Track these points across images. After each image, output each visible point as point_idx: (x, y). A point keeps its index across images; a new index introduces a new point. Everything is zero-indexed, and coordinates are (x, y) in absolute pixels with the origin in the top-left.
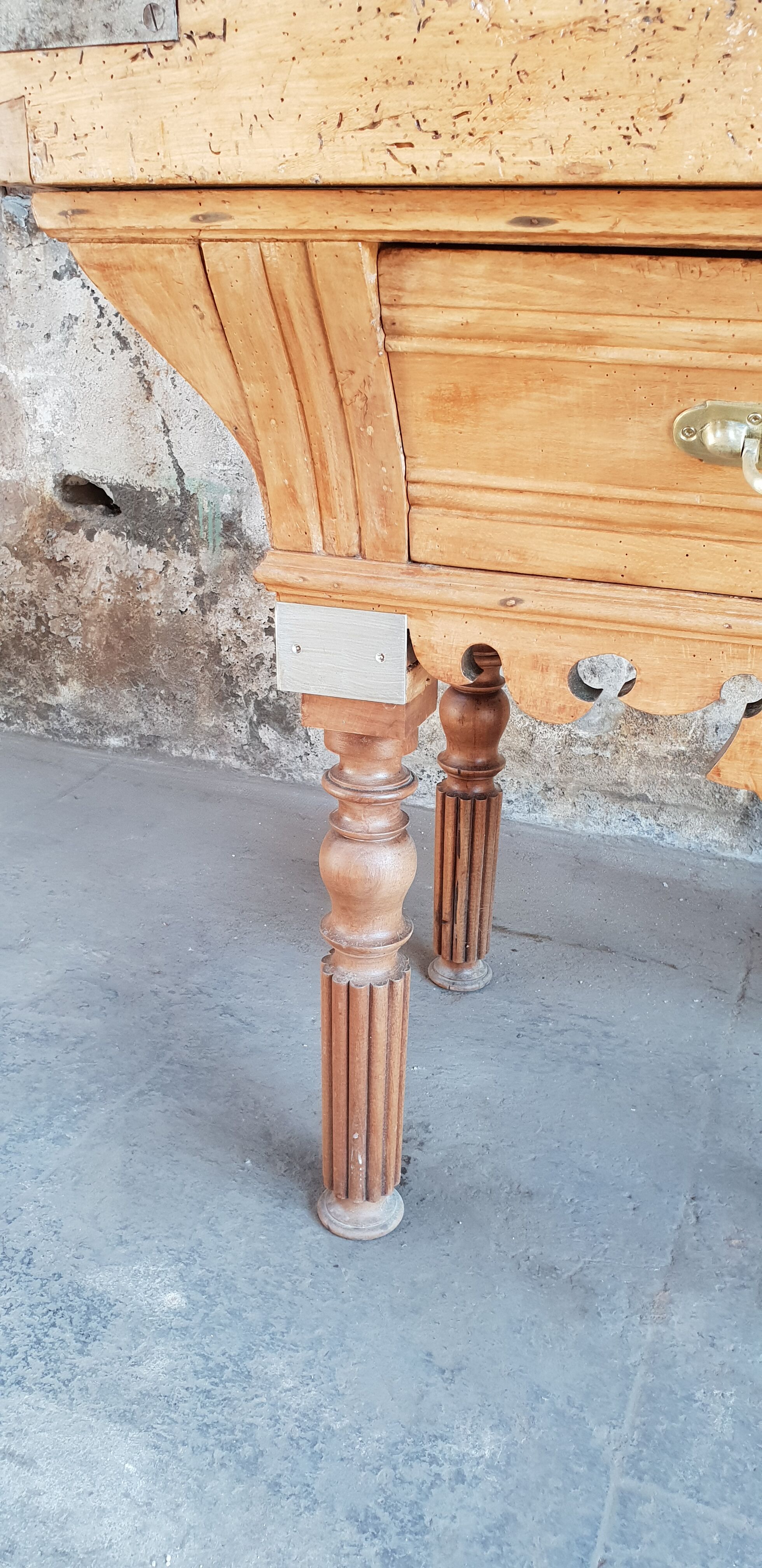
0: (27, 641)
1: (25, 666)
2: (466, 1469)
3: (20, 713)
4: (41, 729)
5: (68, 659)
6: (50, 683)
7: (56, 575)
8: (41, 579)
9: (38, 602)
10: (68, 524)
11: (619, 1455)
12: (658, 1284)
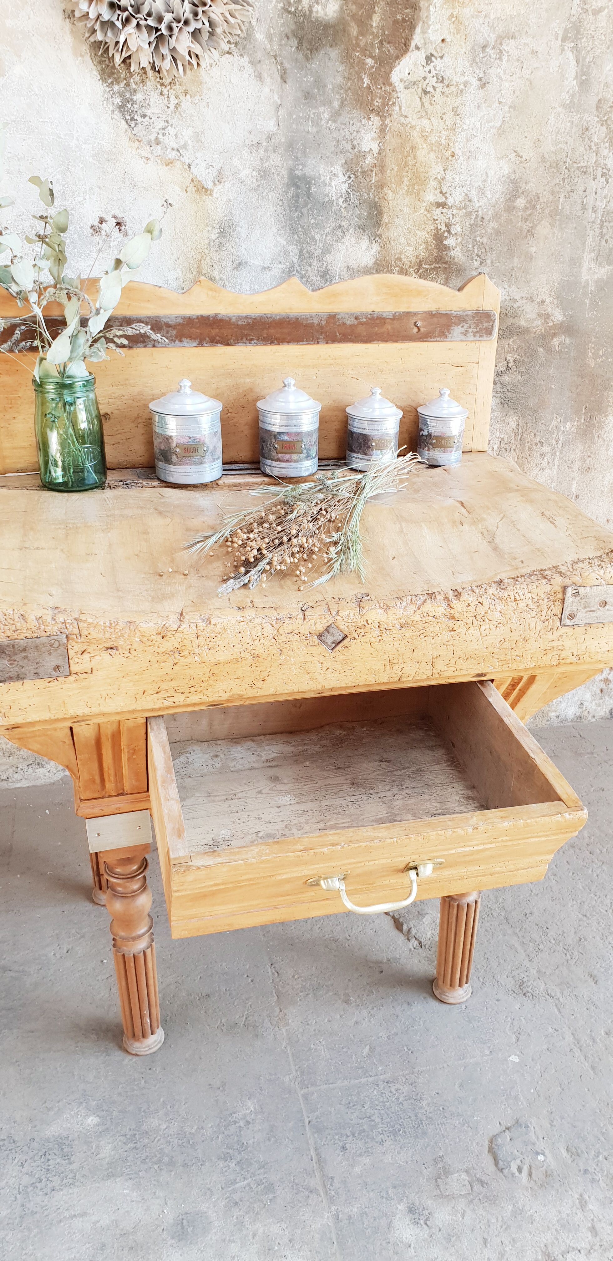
2: (248, 1119)
11: (297, 1083)
12: (277, 1010)
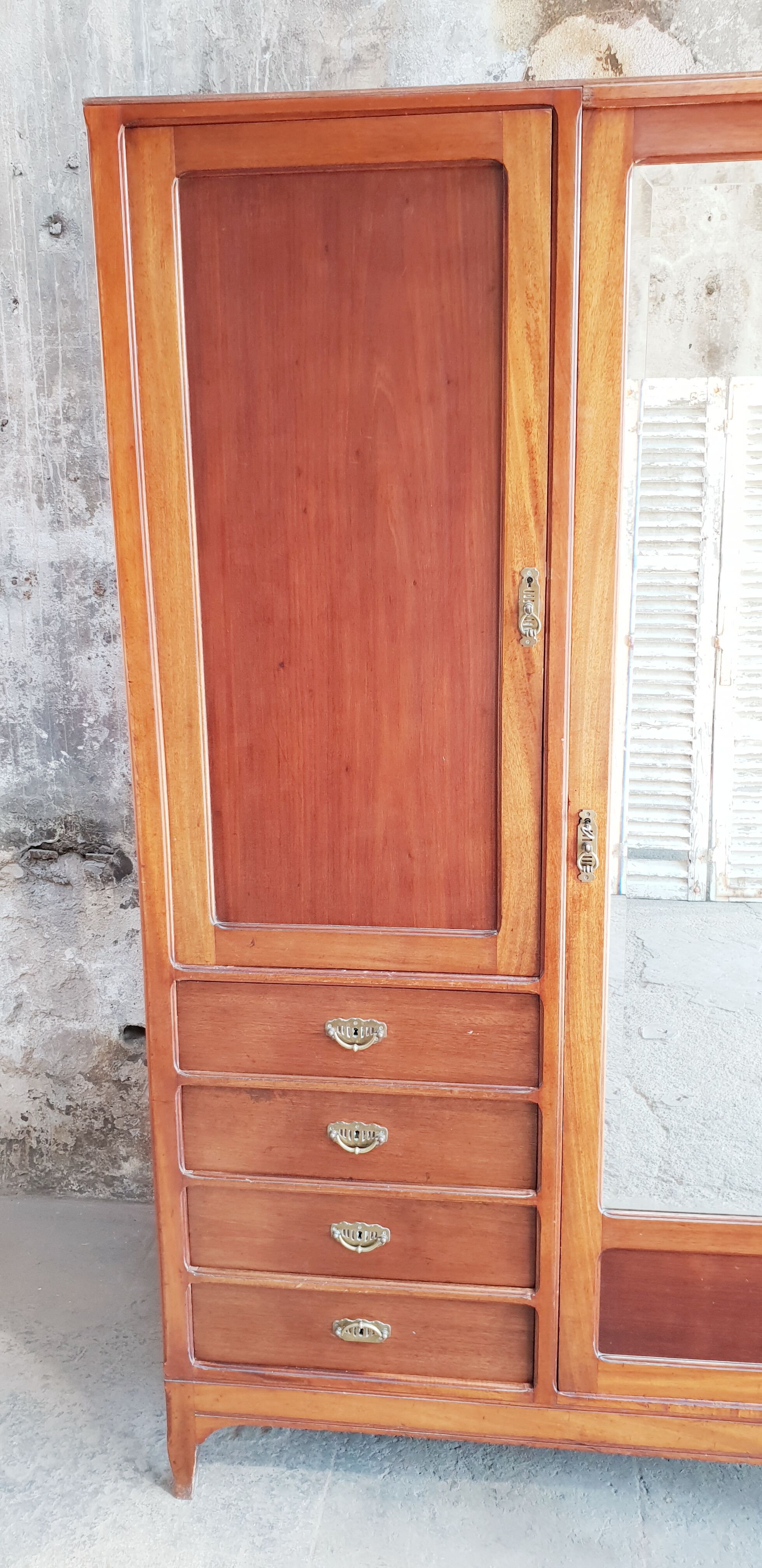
0: (96, 1135)
1: (95, 1152)
3: (92, 1184)
4: (108, 1193)
5: (130, 1144)
6: (114, 1162)
7: (120, 1090)
8: (108, 1094)
9: (106, 1108)
10: (130, 1057)
